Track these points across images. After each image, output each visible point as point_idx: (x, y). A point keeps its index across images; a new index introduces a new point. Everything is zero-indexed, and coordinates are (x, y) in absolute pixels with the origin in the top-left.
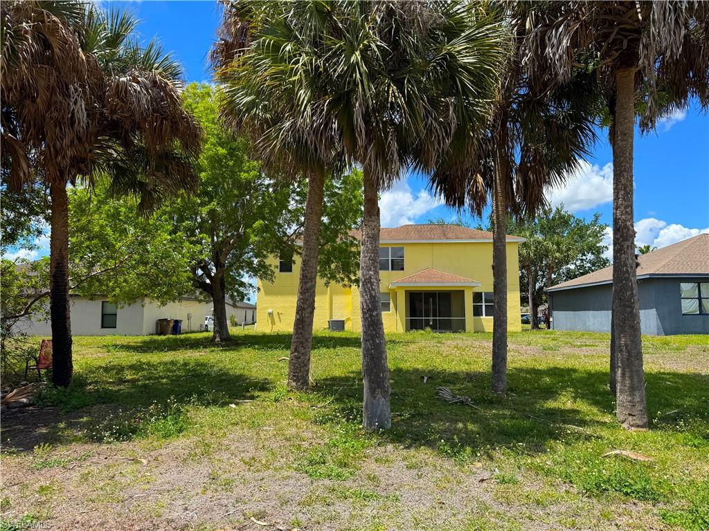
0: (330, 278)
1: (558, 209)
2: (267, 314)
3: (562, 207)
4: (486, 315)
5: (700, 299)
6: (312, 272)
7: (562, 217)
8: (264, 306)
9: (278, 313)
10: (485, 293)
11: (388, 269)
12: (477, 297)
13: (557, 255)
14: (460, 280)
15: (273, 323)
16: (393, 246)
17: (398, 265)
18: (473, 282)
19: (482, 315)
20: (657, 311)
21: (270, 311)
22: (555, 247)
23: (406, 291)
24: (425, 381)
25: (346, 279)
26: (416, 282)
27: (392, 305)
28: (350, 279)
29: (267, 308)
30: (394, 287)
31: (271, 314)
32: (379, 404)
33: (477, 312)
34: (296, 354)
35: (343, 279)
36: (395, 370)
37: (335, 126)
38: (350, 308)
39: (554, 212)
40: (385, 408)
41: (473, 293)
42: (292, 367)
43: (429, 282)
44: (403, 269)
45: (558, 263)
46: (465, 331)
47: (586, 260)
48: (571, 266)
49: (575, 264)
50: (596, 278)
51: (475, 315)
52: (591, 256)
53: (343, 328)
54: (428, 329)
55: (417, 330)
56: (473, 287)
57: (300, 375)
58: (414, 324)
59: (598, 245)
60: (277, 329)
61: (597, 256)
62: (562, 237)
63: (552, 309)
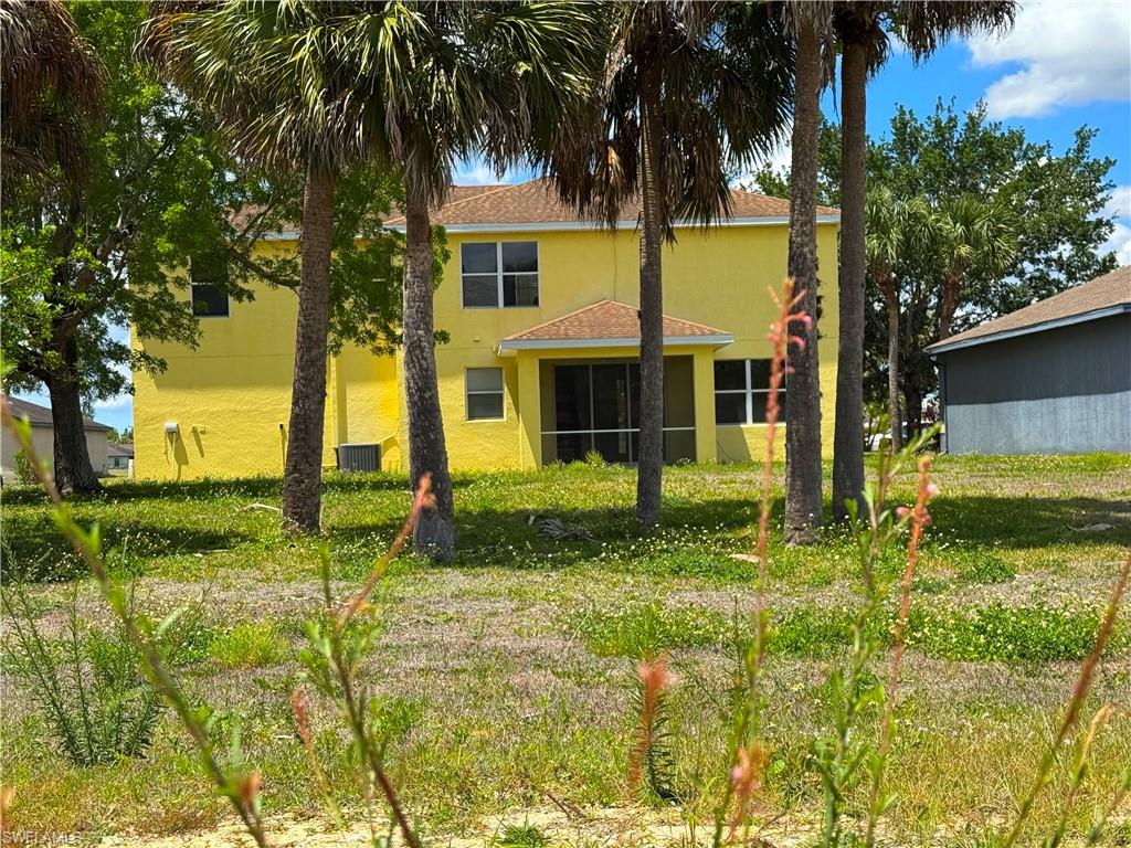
0: (341, 334)
2: (162, 435)
4: (755, 421)
6: (319, 330)
7: (987, 141)
8: (155, 410)
9: (194, 431)
10: (753, 361)
11: (495, 304)
12: (728, 373)
13: (964, 250)
14: (683, 329)
16: (505, 241)
17: (522, 296)
18: (713, 333)
19: (745, 421)
21: (172, 424)
22: (960, 229)
23: (542, 362)
24: (530, 522)
25: (381, 335)
26: (567, 337)
27: (507, 401)
28: (391, 336)
29: (163, 417)
30: (511, 352)
31: (173, 434)
32: (436, 528)
33: (729, 412)
34: (296, 475)
35: (373, 337)
36: (480, 514)
37: (359, 133)
38: (395, 411)
39: (961, 127)
40: (445, 533)
41: (717, 363)
42: (291, 499)
44: (536, 303)
45: (976, 275)
46: (694, 459)
47: (1048, 261)
48: (1012, 280)
49: (1021, 274)
50: (1040, 314)
51: (720, 420)
52: (1065, 250)
53: (377, 466)
54: (594, 458)
55: (568, 462)
56: (716, 348)
57: (304, 512)
58: (564, 449)
59: (1091, 217)
60: (190, 475)
61: (1080, 250)
62: (983, 198)
63: (946, 400)
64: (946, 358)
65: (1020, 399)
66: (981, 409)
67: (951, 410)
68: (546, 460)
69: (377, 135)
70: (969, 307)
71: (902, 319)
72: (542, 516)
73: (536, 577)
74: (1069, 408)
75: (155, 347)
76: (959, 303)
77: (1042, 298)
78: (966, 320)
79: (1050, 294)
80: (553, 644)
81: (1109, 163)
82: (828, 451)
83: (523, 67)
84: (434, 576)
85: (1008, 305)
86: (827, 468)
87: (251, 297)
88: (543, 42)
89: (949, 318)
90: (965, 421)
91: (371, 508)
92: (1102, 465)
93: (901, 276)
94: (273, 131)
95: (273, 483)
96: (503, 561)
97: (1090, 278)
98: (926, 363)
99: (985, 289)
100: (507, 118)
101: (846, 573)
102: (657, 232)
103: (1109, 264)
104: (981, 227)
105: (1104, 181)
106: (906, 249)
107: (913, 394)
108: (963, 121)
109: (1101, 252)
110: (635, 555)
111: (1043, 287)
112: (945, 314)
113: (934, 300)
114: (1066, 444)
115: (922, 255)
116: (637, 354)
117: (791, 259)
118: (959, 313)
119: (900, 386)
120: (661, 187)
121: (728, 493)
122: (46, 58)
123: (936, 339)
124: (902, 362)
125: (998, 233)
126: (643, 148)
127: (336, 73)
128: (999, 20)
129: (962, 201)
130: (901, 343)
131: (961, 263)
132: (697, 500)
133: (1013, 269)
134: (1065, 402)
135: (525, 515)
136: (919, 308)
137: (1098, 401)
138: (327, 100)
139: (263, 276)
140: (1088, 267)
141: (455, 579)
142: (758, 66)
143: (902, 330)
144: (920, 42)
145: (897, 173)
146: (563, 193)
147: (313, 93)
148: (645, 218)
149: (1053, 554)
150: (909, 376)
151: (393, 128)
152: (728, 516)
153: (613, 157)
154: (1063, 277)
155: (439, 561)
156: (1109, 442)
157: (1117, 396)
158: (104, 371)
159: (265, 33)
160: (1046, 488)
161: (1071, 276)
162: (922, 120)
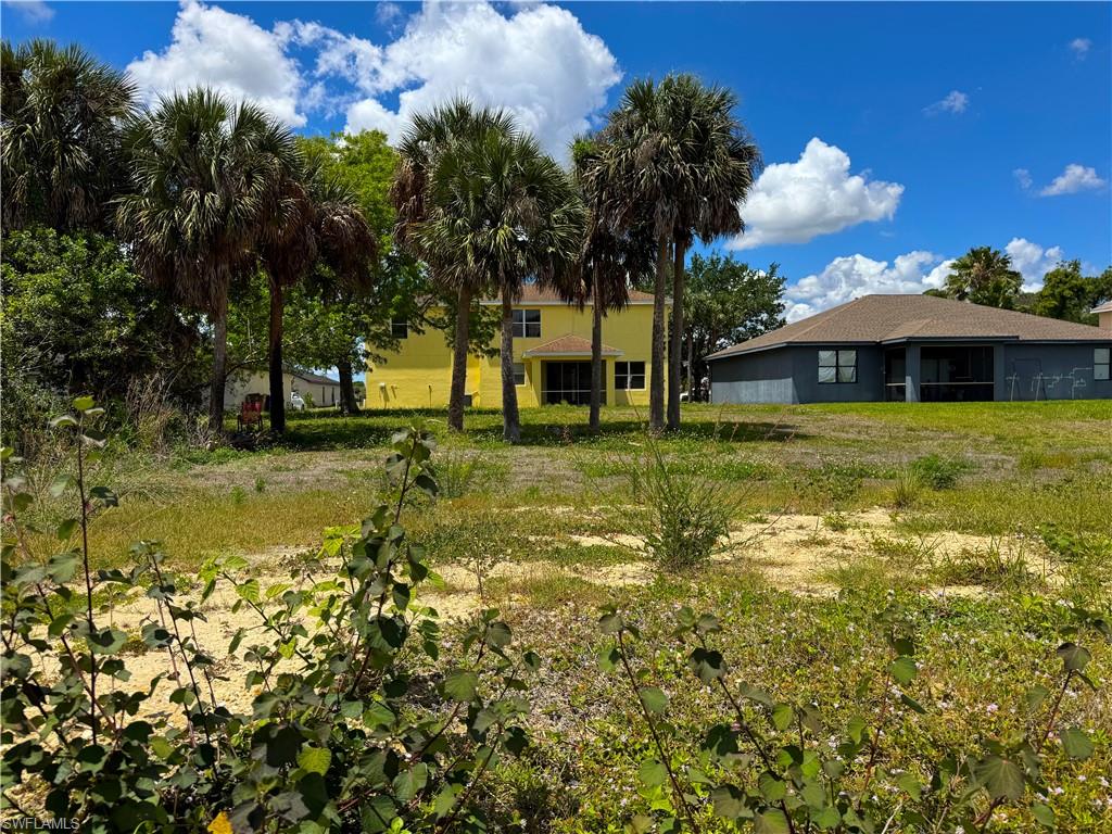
1: (727, 258)
2: (378, 389)
3: (732, 257)
4: (631, 388)
5: (837, 366)
7: (733, 269)
8: (376, 379)
9: (392, 387)
10: (631, 362)
11: (522, 336)
12: (621, 367)
13: (721, 316)
15: (387, 399)
16: (527, 309)
17: (534, 332)
18: (617, 350)
19: (627, 388)
20: (794, 380)
21: (383, 384)
22: (720, 307)
23: (542, 361)
25: (479, 350)
26: (553, 351)
27: (526, 377)
28: (482, 350)
29: (377, 382)
30: (528, 357)
31: (383, 388)
32: (513, 430)
33: (620, 384)
34: (454, 407)
35: (476, 351)
38: (478, 381)
39: (722, 262)
40: (517, 432)
41: (616, 363)
42: (451, 418)
43: (567, 351)
44: (539, 335)
45: (726, 326)
46: (605, 404)
47: (757, 321)
48: (741, 329)
49: (745, 326)
50: (753, 345)
51: (617, 387)
52: (764, 316)
53: (470, 404)
54: (564, 403)
55: (553, 403)
56: (615, 356)
57: (457, 423)
58: (550, 398)
59: (776, 302)
60: (391, 406)
61: (771, 316)
62: (730, 293)
63: (712, 380)
64: (712, 362)
65: (741, 380)
66: (726, 384)
67: (714, 384)
68: (543, 403)
69: (495, 276)
70: (723, 340)
71: (694, 344)
72: (551, 427)
73: (553, 449)
74: (763, 385)
75: (382, 353)
76: (718, 339)
77: (754, 337)
78: (721, 345)
79: (757, 336)
80: (569, 473)
81: (784, 279)
82: (666, 402)
83: (551, 250)
84: (516, 448)
85: (739, 340)
86: (666, 409)
87: (424, 333)
88: (561, 242)
89: (714, 345)
90: (719, 390)
91: (480, 422)
92: (775, 409)
93: (693, 326)
94: (453, 273)
95: (445, 411)
96: (540, 444)
97: (775, 329)
98: (703, 364)
99: (730, 333)
100: (545, 270)
101: (674, 450)
102: (600, 312)
103: (783, 322)
104: (729, 306)
105: (781, 287)
106: (696, 315)
107: (698, 377)
108: (723, 259)
109: (779, 317)
110: (593, 442)
111: (754, 333)
112: (712, 343)
113: (707, 337)
114: (761, 400)
115: (703, 317)
116: (591, 358)
117: (654, 326)
118: (718, 342)
119: (692, 374)
120: (602, 296)
121: (623, 418)
122: (358, 239)
123: (708, 354)
124: (693, 364)
125: (736, 309)
126: (595, 279)
127: (479, 253)
128: (738, 232)
129: (721, 294)
130: (693, 355)
131: (720, 321)
132: (612, 421)
133: (742, 324)
134: (761, 382)
135: (544, 426)
136: (701, 340)
137: (775, 383)
138: (476, 262)
139: (431, 324)
140: (773, 324)
141: (524, 450)
142: (641, 247)
143: (694, 349)
144: (706, 239)
145: (693, 281)
146: (562, 297)
147: (470, 257)
148: (595, 308)
149: (753, 444)
150: (696, 370)
151: (502, 274)
152: (622, 428)
153: (583, 283)
154: (763, 328)
155: (514, 444)
156: (779, 399)
157: (783, 380)
158: (359, 361)
159: (451, 235)
160: (751, 419)
161: (766, 328)
162: (704, 258)
